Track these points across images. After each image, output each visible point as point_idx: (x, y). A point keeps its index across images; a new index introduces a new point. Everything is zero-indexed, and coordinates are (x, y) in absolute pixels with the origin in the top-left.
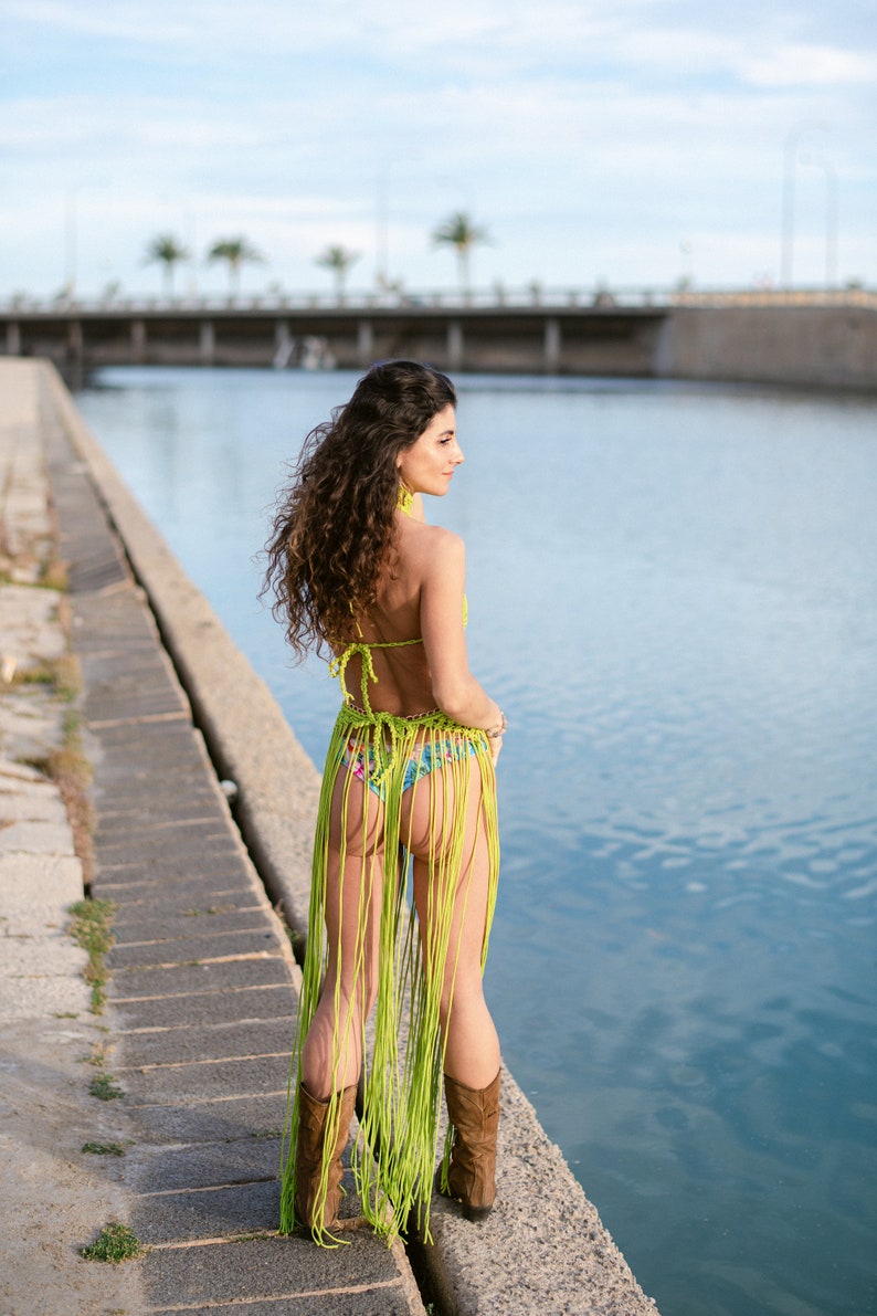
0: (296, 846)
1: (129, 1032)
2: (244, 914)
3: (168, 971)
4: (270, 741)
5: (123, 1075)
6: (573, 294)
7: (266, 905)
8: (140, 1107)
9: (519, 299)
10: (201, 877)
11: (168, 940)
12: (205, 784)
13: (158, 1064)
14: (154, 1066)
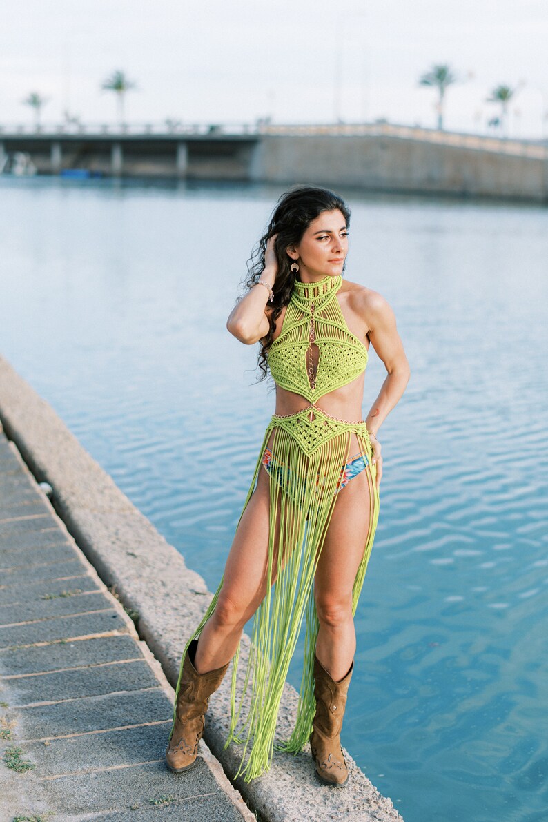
0: (110, 536)
1: (25, 706)
2: (90, 596)
3: (43, 649)
4: (66, 450)
5: (29, 746)
6: (196, 126)
7: (104, 588)
8: (51, 778)
9: (160, 129)
10: (45, 564)
11: (35, 622)
12: (28, 485)
13: (55, 736)
14: (52, 738)
